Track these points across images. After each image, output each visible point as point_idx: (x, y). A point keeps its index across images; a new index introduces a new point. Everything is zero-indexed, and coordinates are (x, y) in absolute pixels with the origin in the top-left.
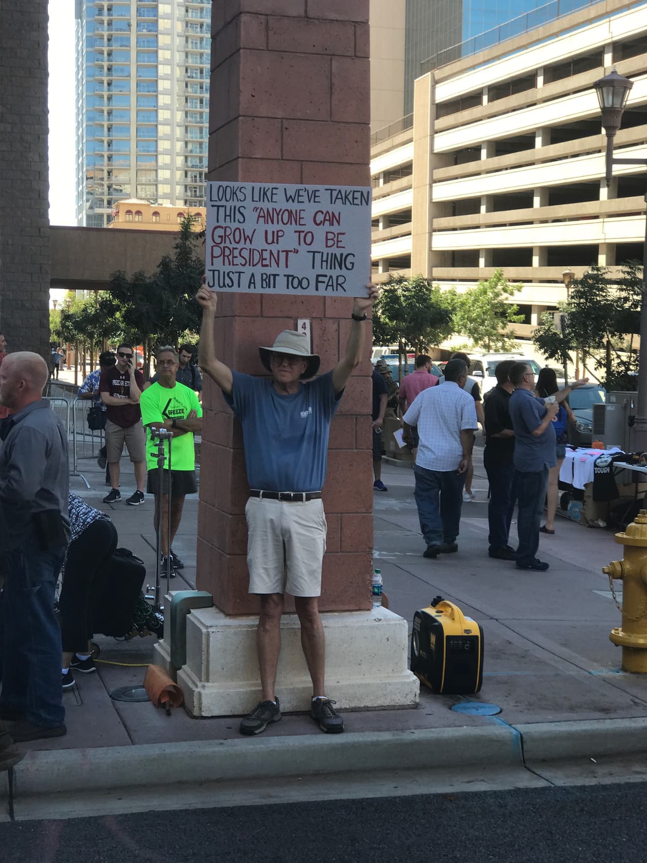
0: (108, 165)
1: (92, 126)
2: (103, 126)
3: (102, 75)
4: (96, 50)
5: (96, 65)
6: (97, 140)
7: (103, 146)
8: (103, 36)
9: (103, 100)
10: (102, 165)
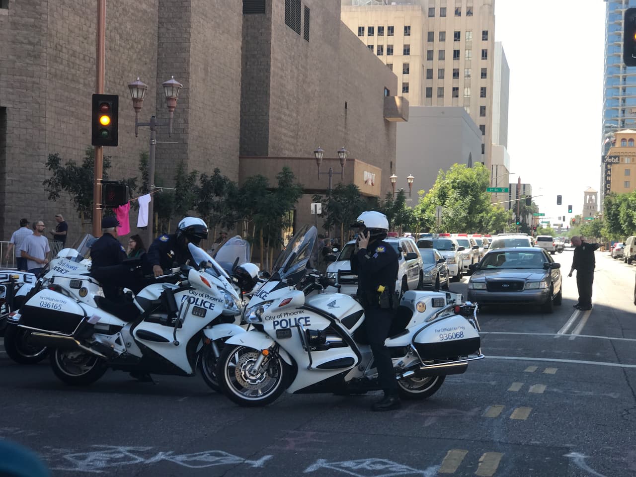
0: (622, 106)
1: (611, 78)
2: (619, 77)
3: (620, 41)
4: (616, 23)
5: (616, 34)
6: (615, 88)
7: (618, 92)
8: (621, 12)
9: (620, 59)
10: (618, 106)
